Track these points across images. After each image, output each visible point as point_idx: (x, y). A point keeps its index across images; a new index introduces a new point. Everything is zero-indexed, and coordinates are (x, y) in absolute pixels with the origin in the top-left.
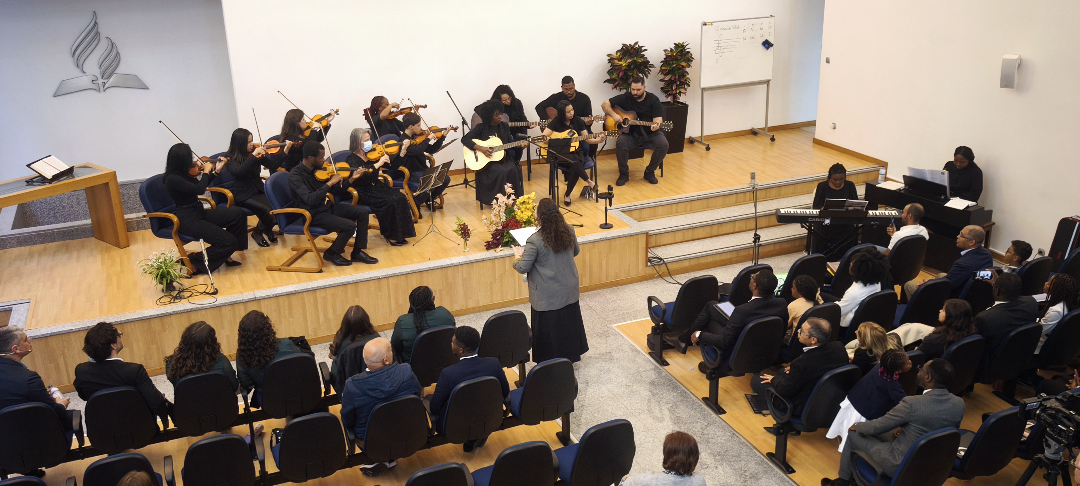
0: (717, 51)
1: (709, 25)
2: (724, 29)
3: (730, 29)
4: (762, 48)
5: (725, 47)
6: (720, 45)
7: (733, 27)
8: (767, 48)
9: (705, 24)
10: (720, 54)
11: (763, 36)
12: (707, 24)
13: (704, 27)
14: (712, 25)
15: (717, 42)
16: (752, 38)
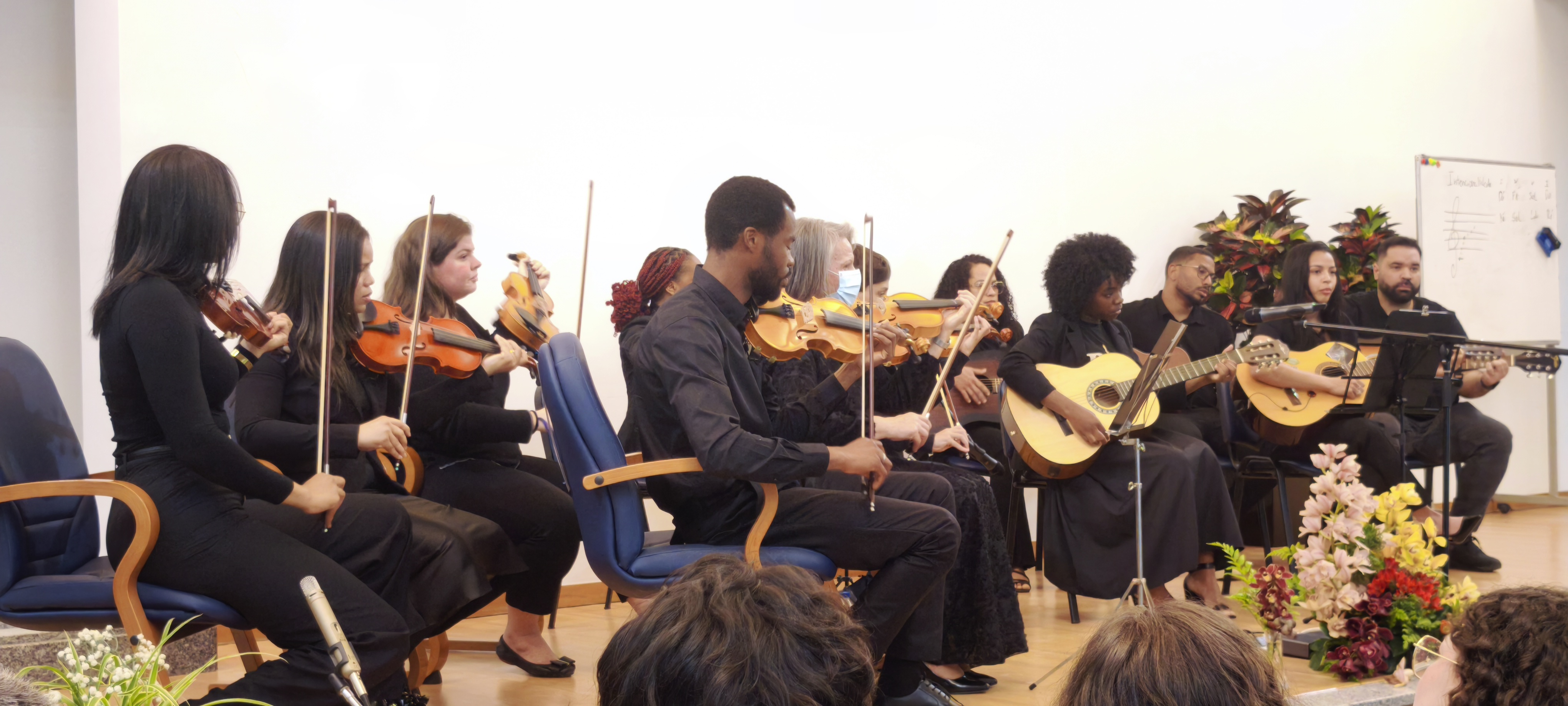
0: (1452, 244)
1: (1433, 165)
2: (1461, 183)
3: (1473, 184)
4: (1535, 249)
5: (1466, 234)
6: (1458, 226)
7: (1479, 182)
8: (1548, 252)
9: (1425, 162)
10: (1459, 254)
11: (1536, 217)
12: (1430, 160)
13: (1424, 168)
14: (1438, 165)
15: (1451, 217)
16: (1517, 219)
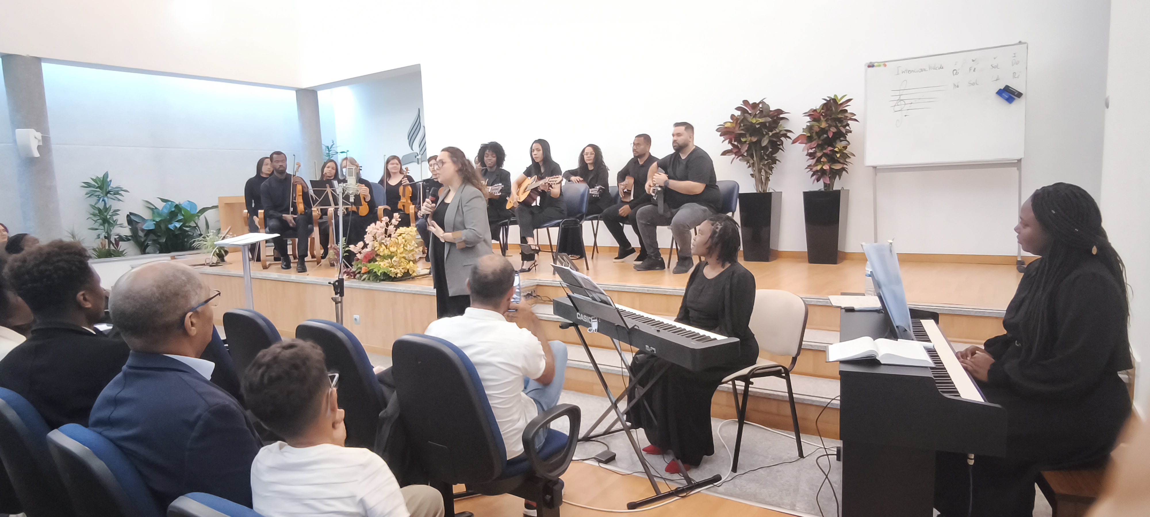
0: (897, 108)
1: (881, 66)
3: (923, 70)
5: (913, 101)
6: (902, 98)
7: (930, 68)
8: (1010, 101)
9: (872, 66)
10: (905, 113)
11: (998, 79)
12: (875, 64)
13: (871, 70)
14: (885, 65)
15: (898, 93)
16: (973, 84)
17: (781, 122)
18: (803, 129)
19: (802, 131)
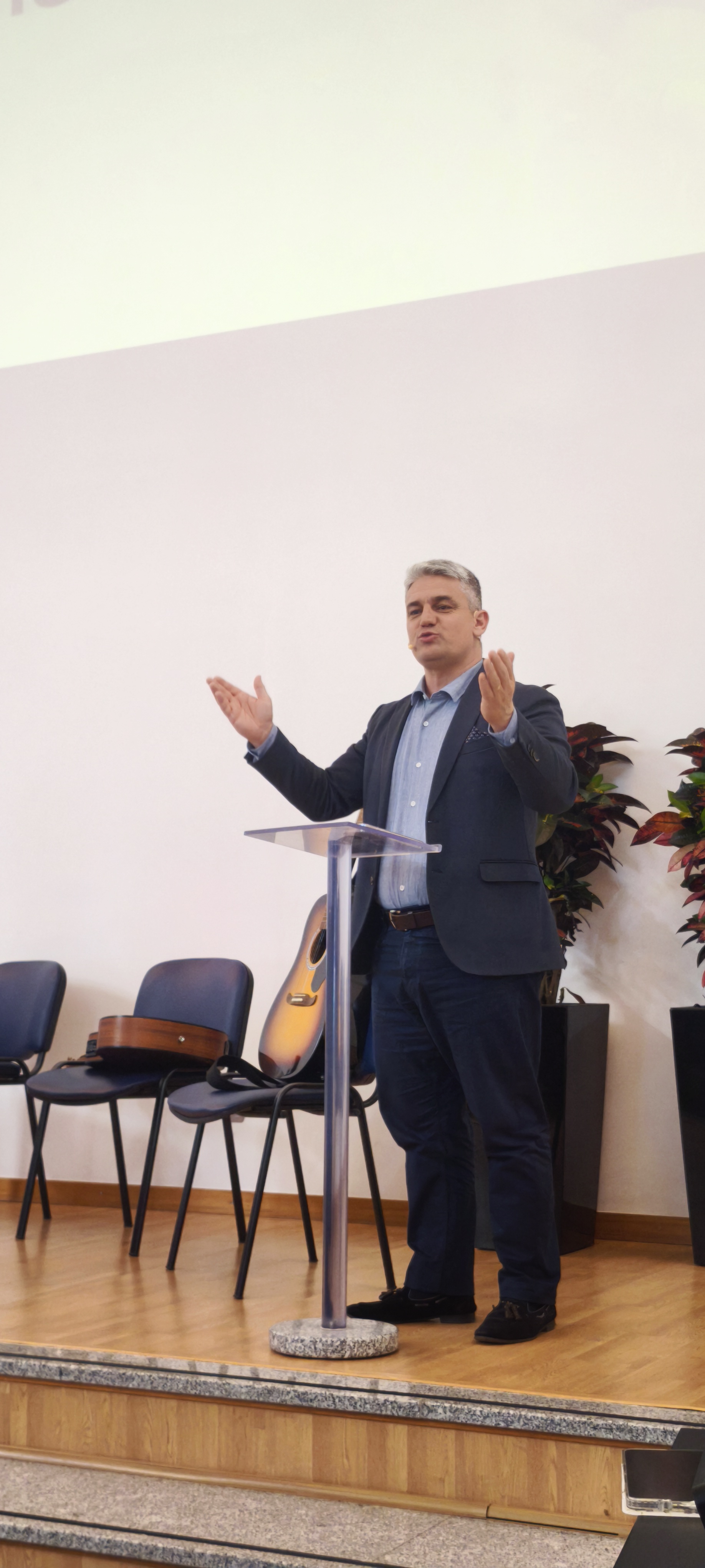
17: (605, 768)
18: (671, 794)
19: (669, 803)
